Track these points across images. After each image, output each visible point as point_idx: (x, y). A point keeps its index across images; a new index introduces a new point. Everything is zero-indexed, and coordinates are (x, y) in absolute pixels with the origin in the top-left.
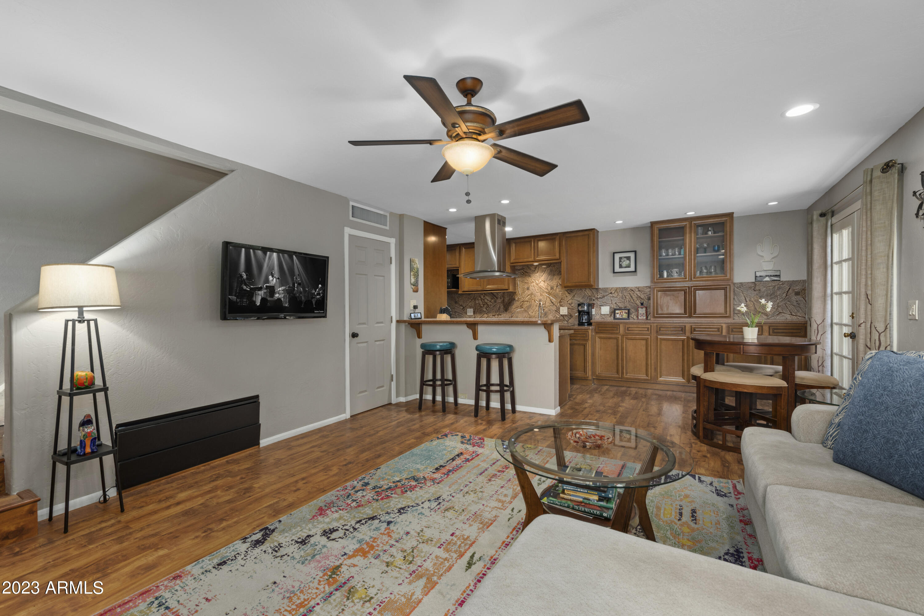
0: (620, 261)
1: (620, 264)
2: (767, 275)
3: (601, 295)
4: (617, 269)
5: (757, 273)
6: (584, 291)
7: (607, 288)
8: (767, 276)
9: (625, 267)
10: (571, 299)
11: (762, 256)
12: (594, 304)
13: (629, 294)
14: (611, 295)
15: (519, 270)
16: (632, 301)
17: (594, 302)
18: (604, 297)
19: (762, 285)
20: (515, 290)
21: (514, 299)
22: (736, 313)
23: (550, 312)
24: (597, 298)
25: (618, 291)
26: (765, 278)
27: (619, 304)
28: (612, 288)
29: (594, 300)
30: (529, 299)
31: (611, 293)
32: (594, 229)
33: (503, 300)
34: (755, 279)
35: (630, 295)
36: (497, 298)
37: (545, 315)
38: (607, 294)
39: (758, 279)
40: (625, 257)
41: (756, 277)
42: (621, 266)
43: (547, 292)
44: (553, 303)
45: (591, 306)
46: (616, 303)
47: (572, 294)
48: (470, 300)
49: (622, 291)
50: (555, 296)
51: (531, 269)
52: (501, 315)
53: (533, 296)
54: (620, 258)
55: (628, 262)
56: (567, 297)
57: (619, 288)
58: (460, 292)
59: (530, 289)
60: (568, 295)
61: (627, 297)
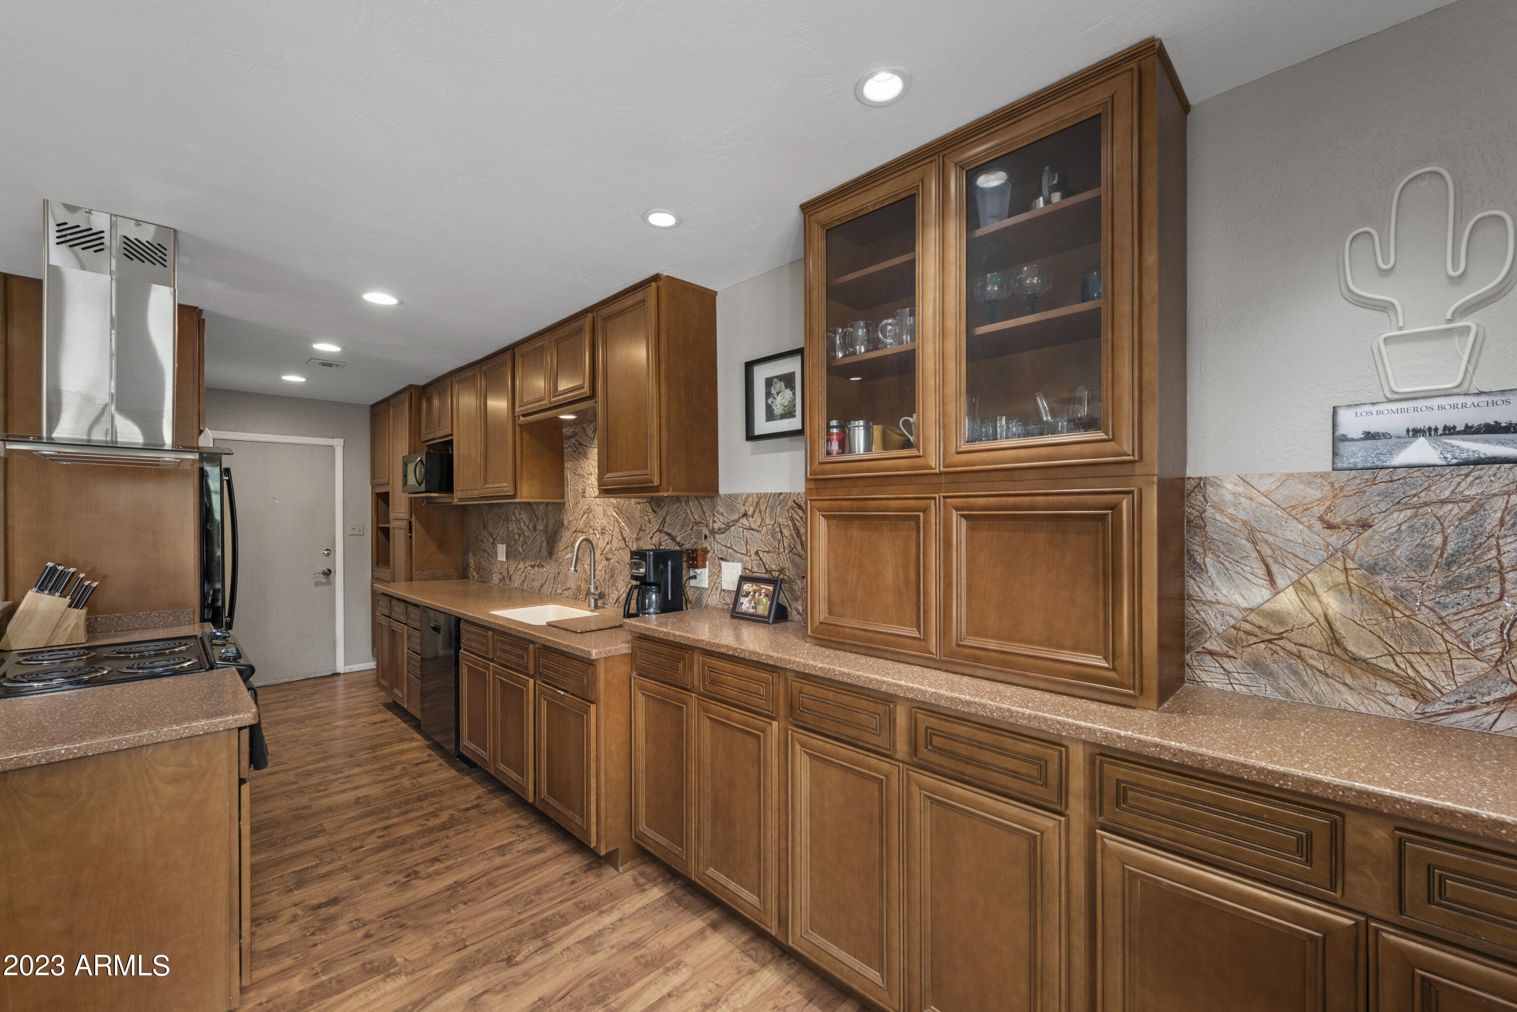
0: (768, 395)
1: (767, 404)
2: (1419, 425)
3: (721, 518)
4: (762, 426)
5: (1343, 415)
6: (684, 504)
7: (736, 496)
8: (1416, 433)
9: (783, 416)
10: (659, 530)
11: (1385, 307)
12: (706, 551)
13: (792, 519)
14: (744, 521)
15: (570, 438)
16: (799, 547)
17: (706, 545)
18: (728, 527)
19: (1384, 495)
20: (562, 496)
21: (563, 524)
22: (1211, 653)
23: (620, 568)
24: (713, 532)
25: (763, 508)
26: (1404, 446)
27: (766, 558)
28: (748, 496)
29: (706, 537)
30: (587, 524)
31: (745, 515)
32: (656, 278)
33: (546, 525)
34: (1335, 454)
35: (794, 524)
36: (538, 519)
37: (612, 576)
38: (736, 517)
39: (1356, 454)
40: (781, 378)
41: (1338, 440)
42: (770, 415)
43: (615, 507)
44: (624, 539)
45: (695, 558)
46: (757, 553)
47: (662, 513)
48: (502, 522)
49: (772, 508)
50: (629, 520)
51: (587, 435)
52: (543, 566)
53: (591, 515)
54: (769, 382)
55: (788, 393)
56: (650, 522)
57: (766, 494)
58: (456, 502)
59: (587, 495)
60: (651, 515)
61: (786, 532)
